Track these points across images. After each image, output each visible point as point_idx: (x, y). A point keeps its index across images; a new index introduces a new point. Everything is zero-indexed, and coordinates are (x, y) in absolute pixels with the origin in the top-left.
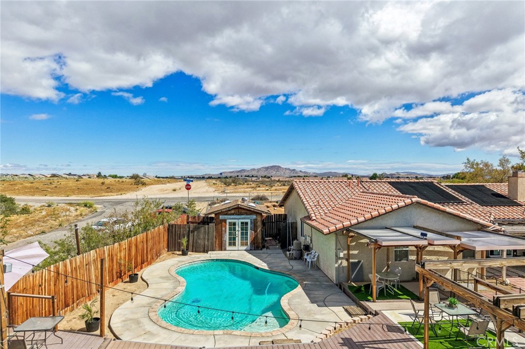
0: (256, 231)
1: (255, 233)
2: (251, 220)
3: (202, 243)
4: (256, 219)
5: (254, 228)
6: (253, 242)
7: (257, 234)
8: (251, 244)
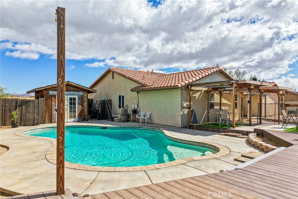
0: (82, 106)
1: (82, 107)
2: (78, 96)
3: (32, 117)
4: (83, 96)
5: (81, 103)
6: (80, 115)
7: (84, 107)
8: (78, 116)
